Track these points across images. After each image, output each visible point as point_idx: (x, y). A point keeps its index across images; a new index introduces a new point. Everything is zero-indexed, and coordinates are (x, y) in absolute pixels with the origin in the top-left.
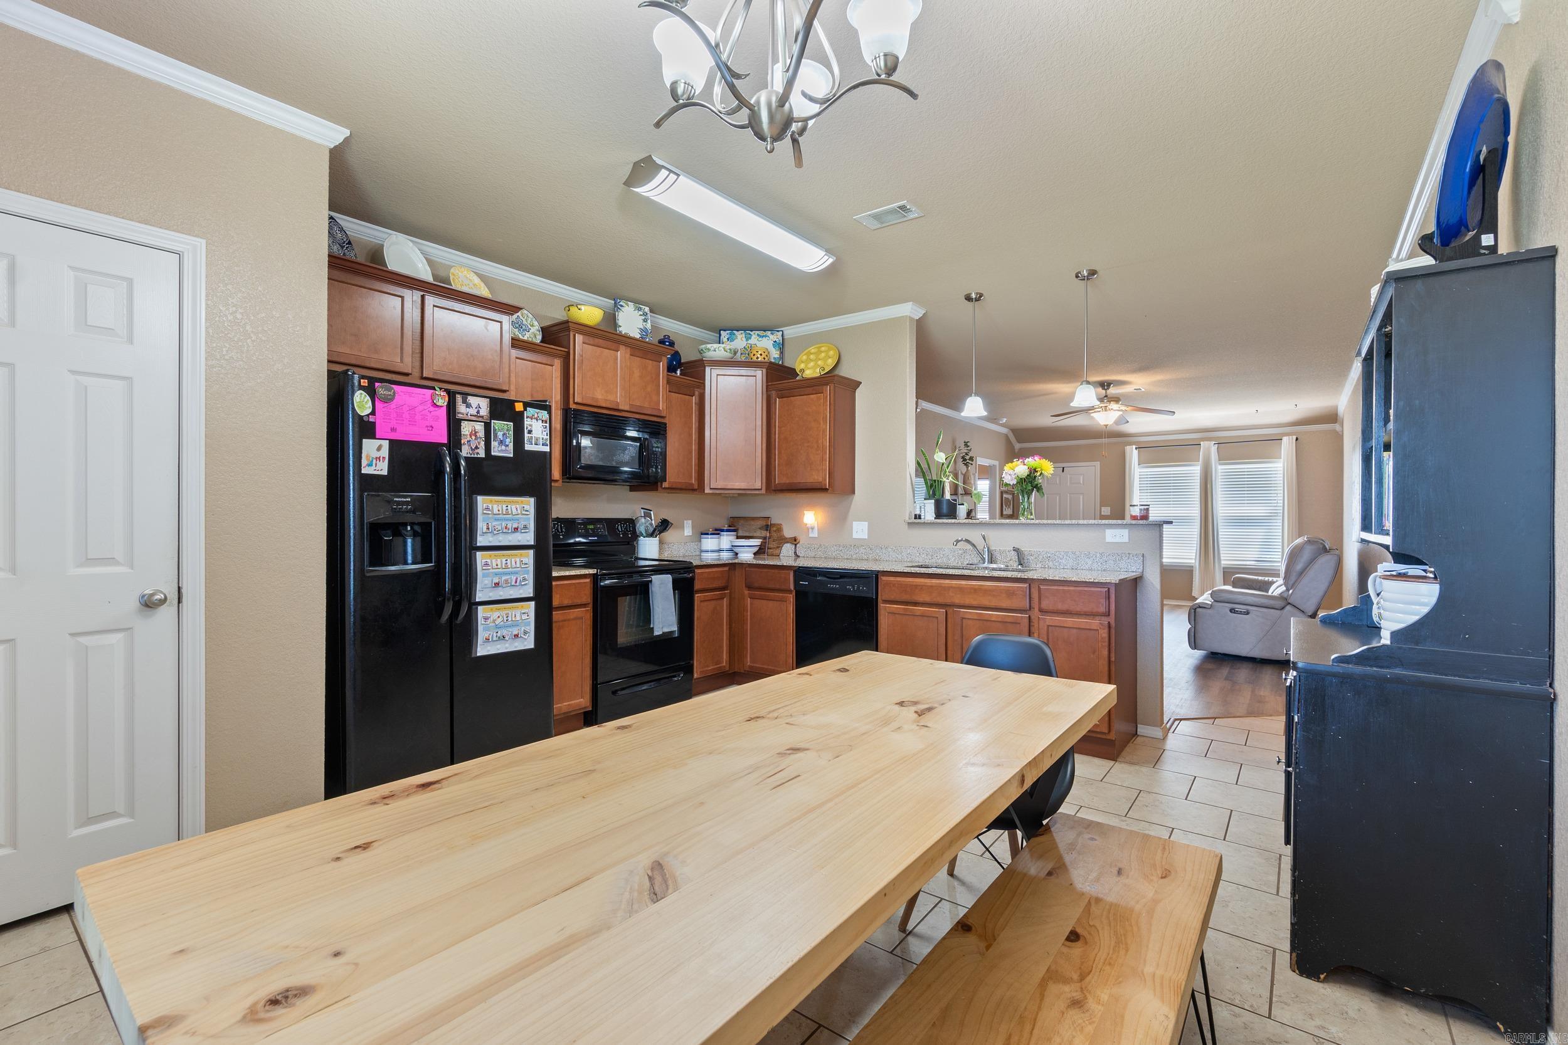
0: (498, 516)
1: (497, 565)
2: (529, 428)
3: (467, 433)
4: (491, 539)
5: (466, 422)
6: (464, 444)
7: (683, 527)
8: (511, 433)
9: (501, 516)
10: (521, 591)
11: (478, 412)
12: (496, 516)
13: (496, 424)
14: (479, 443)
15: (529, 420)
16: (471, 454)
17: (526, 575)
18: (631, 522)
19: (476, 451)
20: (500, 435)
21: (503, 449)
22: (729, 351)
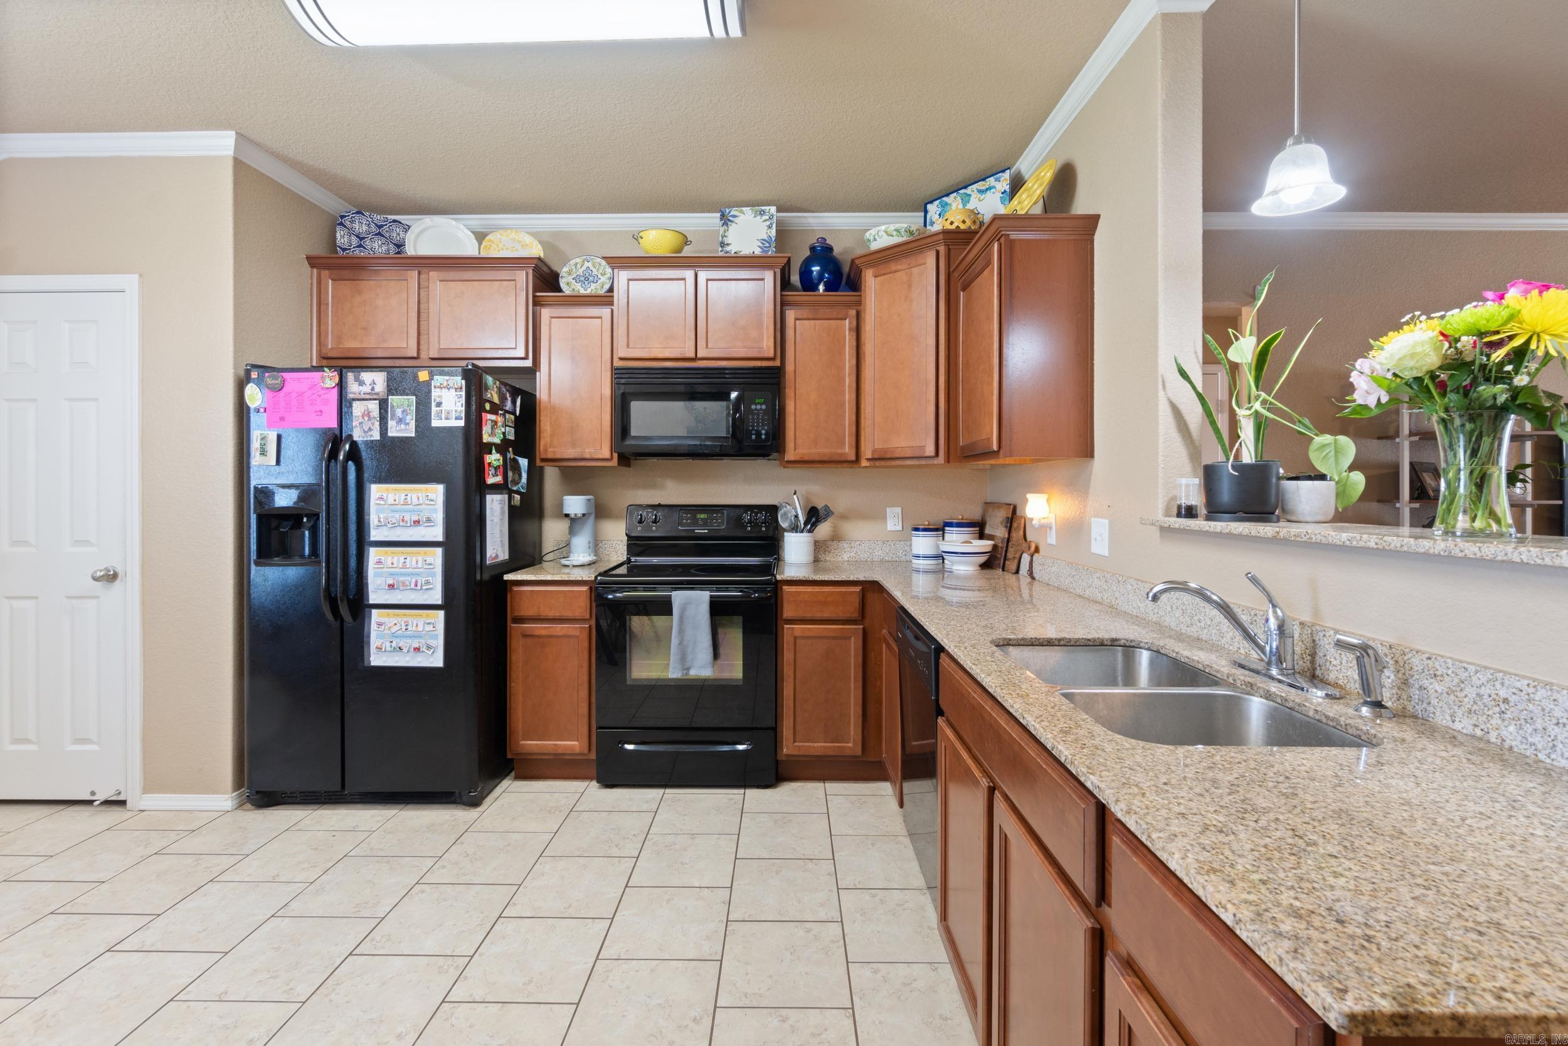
0: (395, 507)
1: (392, 564)
2: (438, 400)
3: (359, 414)
4: (386, 533)
5: (358, 402)
6: (356, 426)
7: (884, 518)
8: (414, 408)
9: (398, 507)
10: (426, 597)
11: (373, 389)
12: (392, 507)
13: (394, 400)
14: (373, 424)
15: (438, 390)
16: (364, 437)
17: (430, 578)
18: (773, 510)
19: (370, 433)
20: (399, 412)
21: (403, 428)
22: (895, 233)
